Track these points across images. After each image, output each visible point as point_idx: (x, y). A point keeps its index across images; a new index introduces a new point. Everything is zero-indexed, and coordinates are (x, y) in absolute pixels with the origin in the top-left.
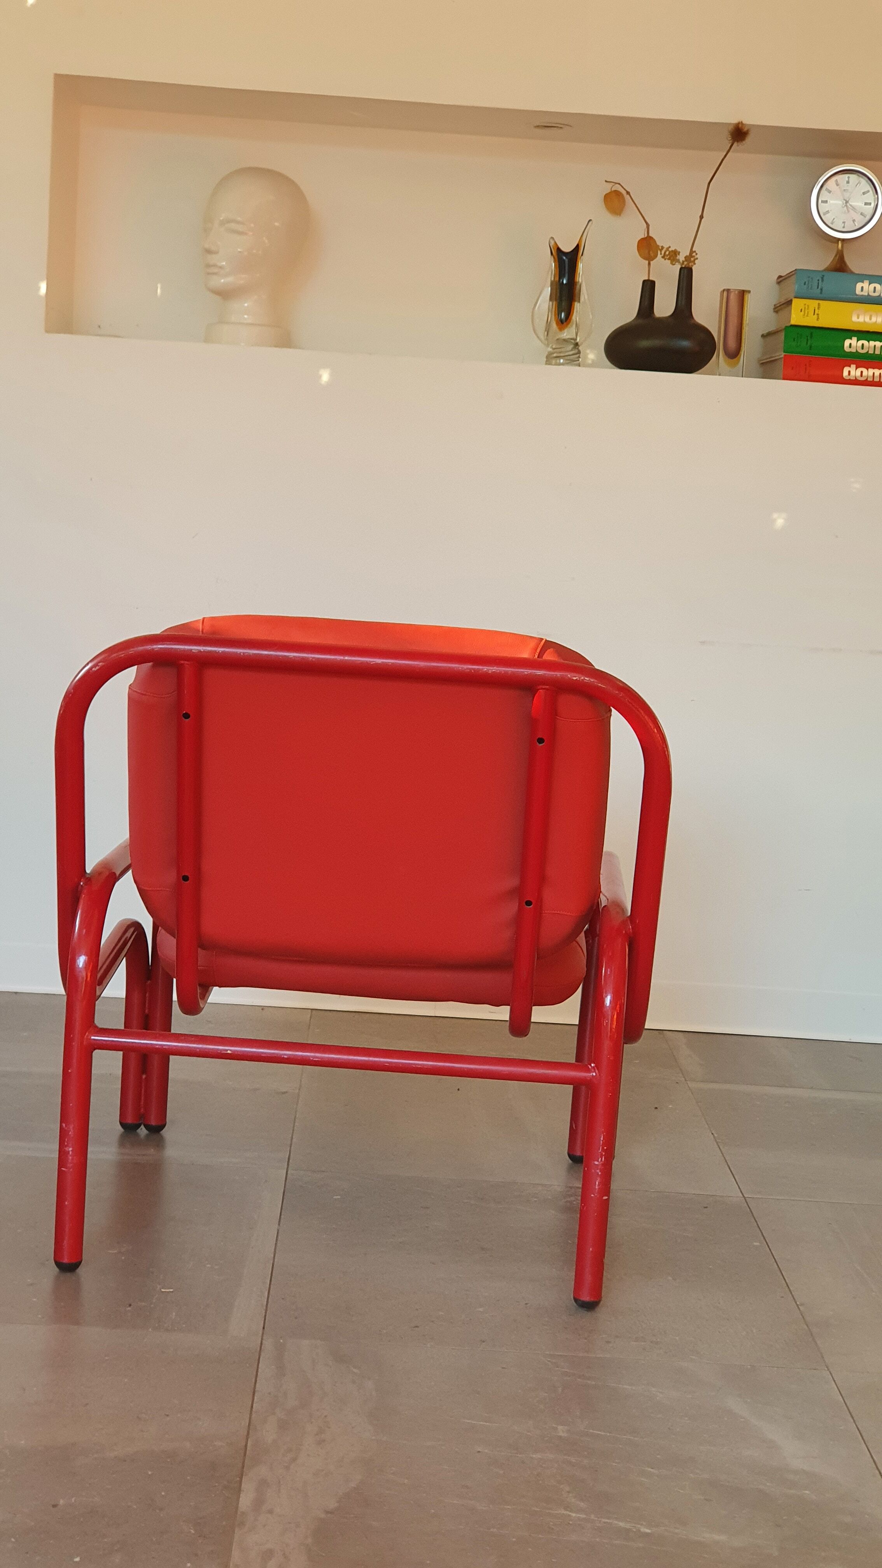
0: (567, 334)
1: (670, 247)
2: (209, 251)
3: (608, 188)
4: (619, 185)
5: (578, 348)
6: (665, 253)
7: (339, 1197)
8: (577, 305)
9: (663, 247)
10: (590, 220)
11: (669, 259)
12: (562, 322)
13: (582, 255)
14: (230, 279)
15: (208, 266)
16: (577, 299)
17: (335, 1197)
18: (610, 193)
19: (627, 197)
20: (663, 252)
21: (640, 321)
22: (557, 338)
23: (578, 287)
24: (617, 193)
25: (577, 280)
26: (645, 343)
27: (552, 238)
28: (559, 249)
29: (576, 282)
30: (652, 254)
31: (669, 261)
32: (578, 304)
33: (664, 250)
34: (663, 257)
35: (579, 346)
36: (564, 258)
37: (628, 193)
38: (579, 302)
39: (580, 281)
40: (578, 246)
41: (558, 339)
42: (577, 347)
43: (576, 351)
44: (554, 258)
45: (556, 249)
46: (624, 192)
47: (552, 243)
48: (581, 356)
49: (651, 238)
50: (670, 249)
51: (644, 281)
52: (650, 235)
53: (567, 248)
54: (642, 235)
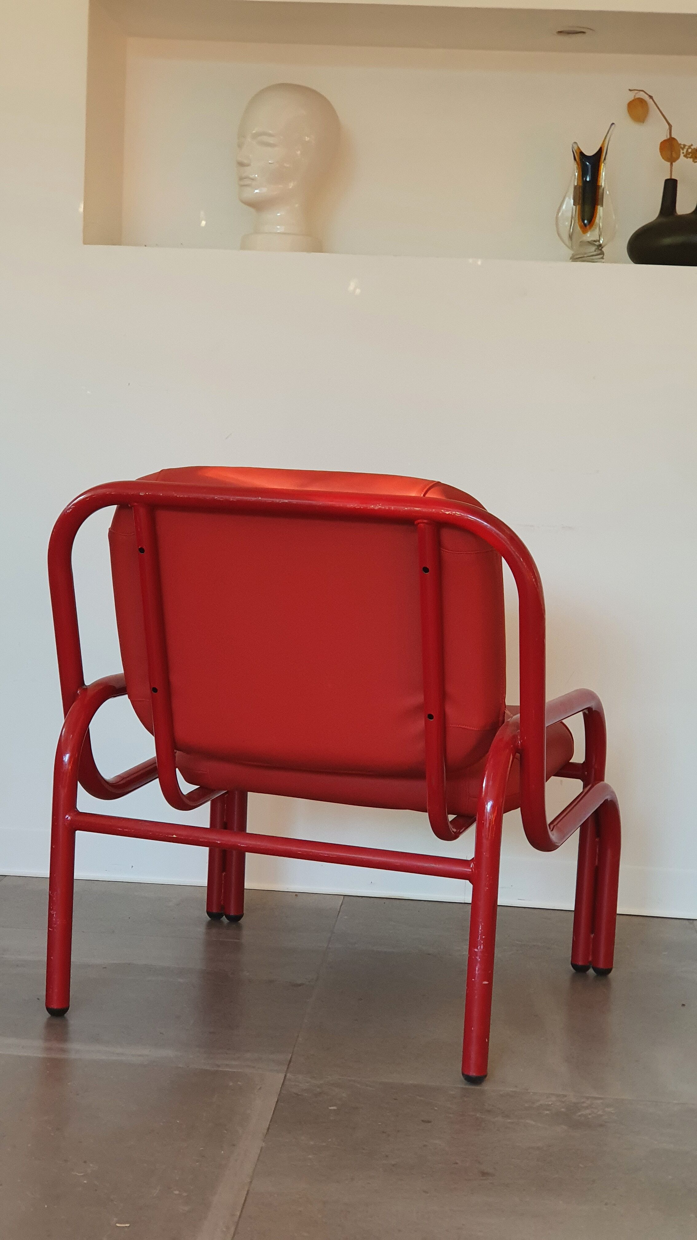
0: (590, 236)
1: (692, 145)
2: (241, 164)
3: (631, 96)
4: (642, 93)
5: (601, 250)
6: (687, 150)
7: (335, 1108)
8: (600, 210)
9: (685, 146)
10: (613, 124)
11: (690, 158)
12: (585, 225)
13: (605, 159)
14: (264, 190)
15: (241, 179)
16: (599, 202)
17: (330, 1108)
18: (633, 100)
19: (650, 101)
20: (685, 151)
21: (664, 220)
22: (580, 240)
23: (601, 191)
24: (641, 101)
25: (600, 184)
26: (668, 241)
27: (575, 143)
28: (582, 154)
29: (599, 186)
30: (674, 155)
31: (691, 160)
32: (601, 208)
33: (687, 147)
34: (685, 156)
35: (602, 248)
36: (588, 163)
37: (651, 97)
38: (602, 205)
39: (603, 185)
40: (600, 150)
41: (581, 242)
42: (600, 248)
43: (599, 252)
44: (577, 162)
45: (579, 153)
46: (646, 98)
47: (576, 147)
48: (604, 257)
49: (674, 139)
50: (692, 147)
51: (667, 181)
52: (673, 136)
53: (590, 152)
54: (664, 136)
